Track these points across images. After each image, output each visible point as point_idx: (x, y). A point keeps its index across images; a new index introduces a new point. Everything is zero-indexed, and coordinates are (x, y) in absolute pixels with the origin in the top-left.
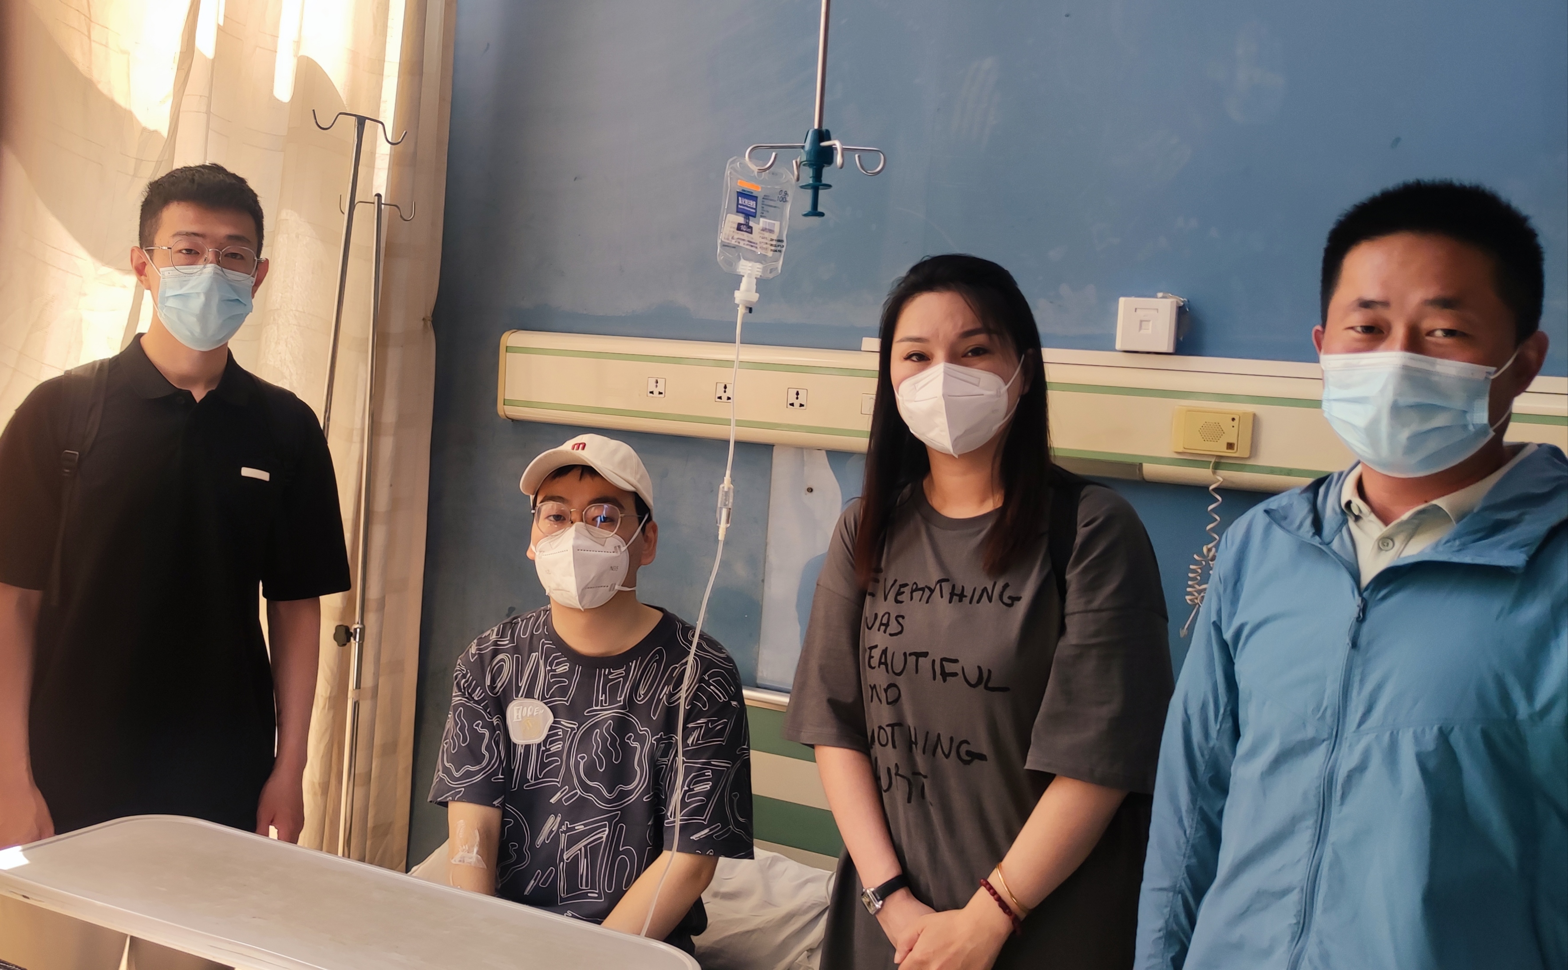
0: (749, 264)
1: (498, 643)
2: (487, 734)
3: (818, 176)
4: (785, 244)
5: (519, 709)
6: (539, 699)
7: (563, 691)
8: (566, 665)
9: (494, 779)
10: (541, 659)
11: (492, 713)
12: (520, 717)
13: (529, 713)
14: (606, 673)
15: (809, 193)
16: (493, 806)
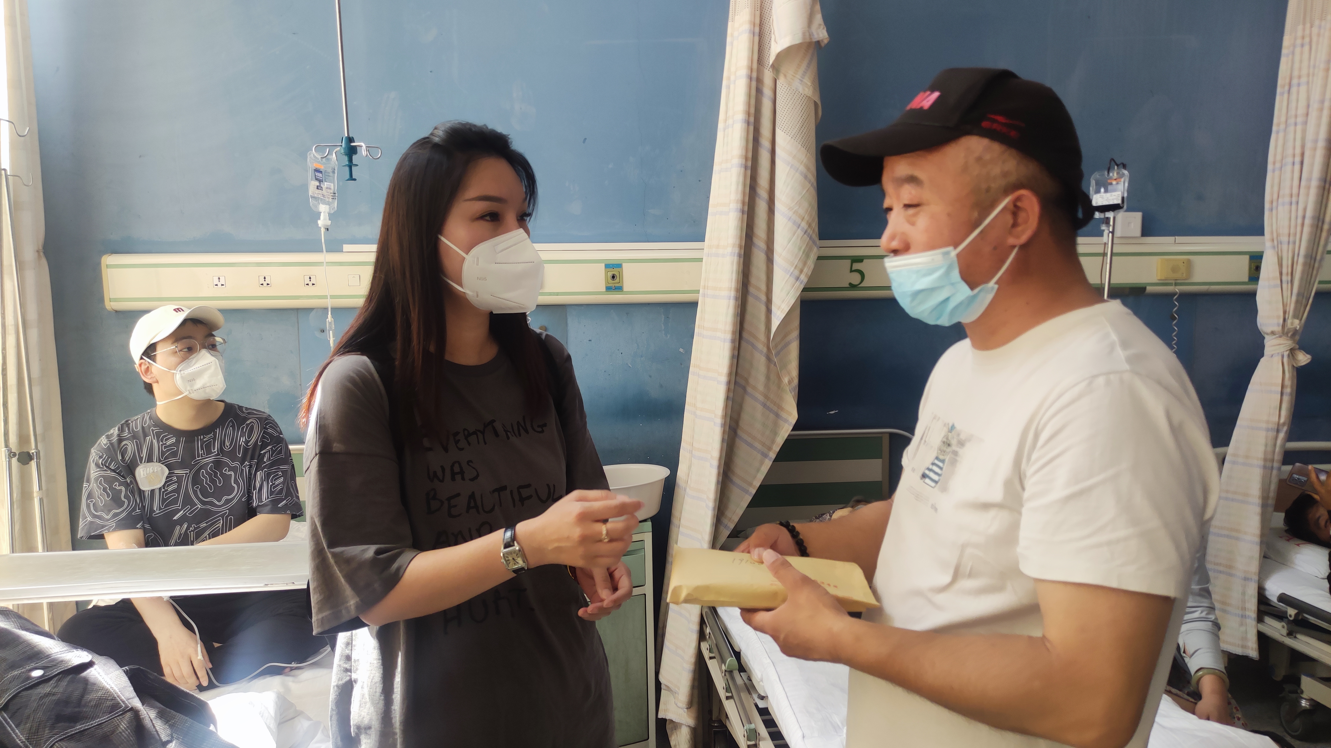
0: (324, 206)
1: (121, 435)
2: (123, 489)
3: (350, 160)
4: (337, 195)
5: (144, 470)
6: (157, 462)
7: (174, 454)
8: (174, 439)
9: (134, 513)
10: (154, 439)
11: (125, 476)
12: (145, 474)
13: (151, 471)
14: (202, 438)
15: (347, 169)
16: (137, 528)
